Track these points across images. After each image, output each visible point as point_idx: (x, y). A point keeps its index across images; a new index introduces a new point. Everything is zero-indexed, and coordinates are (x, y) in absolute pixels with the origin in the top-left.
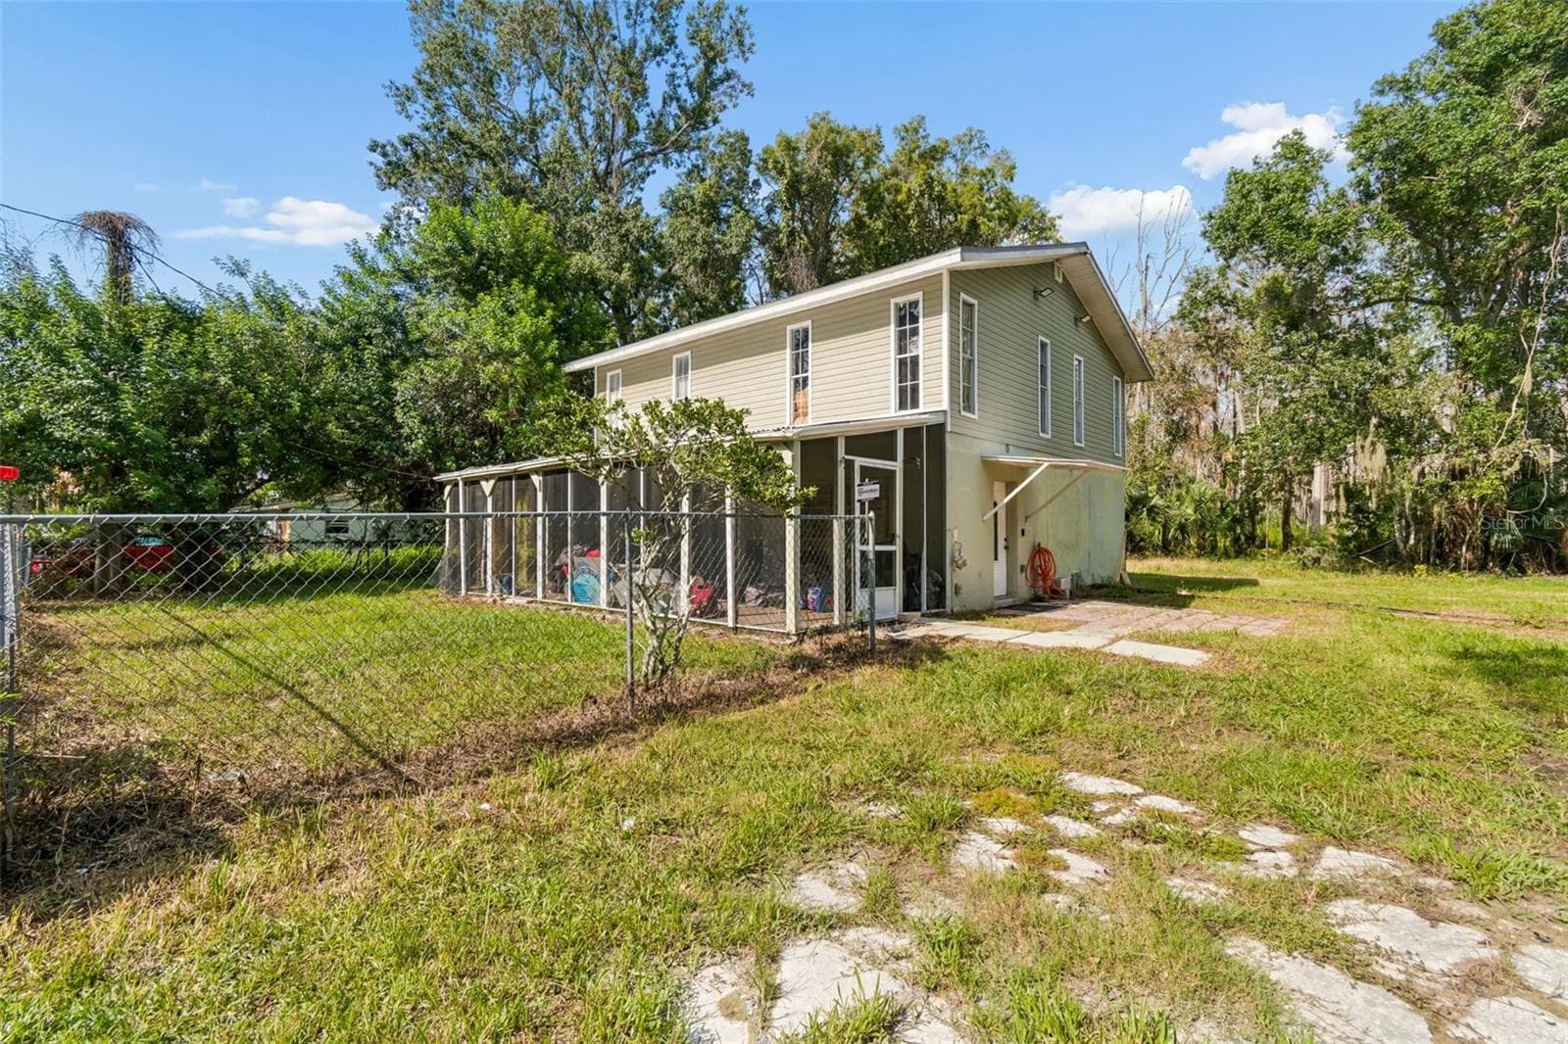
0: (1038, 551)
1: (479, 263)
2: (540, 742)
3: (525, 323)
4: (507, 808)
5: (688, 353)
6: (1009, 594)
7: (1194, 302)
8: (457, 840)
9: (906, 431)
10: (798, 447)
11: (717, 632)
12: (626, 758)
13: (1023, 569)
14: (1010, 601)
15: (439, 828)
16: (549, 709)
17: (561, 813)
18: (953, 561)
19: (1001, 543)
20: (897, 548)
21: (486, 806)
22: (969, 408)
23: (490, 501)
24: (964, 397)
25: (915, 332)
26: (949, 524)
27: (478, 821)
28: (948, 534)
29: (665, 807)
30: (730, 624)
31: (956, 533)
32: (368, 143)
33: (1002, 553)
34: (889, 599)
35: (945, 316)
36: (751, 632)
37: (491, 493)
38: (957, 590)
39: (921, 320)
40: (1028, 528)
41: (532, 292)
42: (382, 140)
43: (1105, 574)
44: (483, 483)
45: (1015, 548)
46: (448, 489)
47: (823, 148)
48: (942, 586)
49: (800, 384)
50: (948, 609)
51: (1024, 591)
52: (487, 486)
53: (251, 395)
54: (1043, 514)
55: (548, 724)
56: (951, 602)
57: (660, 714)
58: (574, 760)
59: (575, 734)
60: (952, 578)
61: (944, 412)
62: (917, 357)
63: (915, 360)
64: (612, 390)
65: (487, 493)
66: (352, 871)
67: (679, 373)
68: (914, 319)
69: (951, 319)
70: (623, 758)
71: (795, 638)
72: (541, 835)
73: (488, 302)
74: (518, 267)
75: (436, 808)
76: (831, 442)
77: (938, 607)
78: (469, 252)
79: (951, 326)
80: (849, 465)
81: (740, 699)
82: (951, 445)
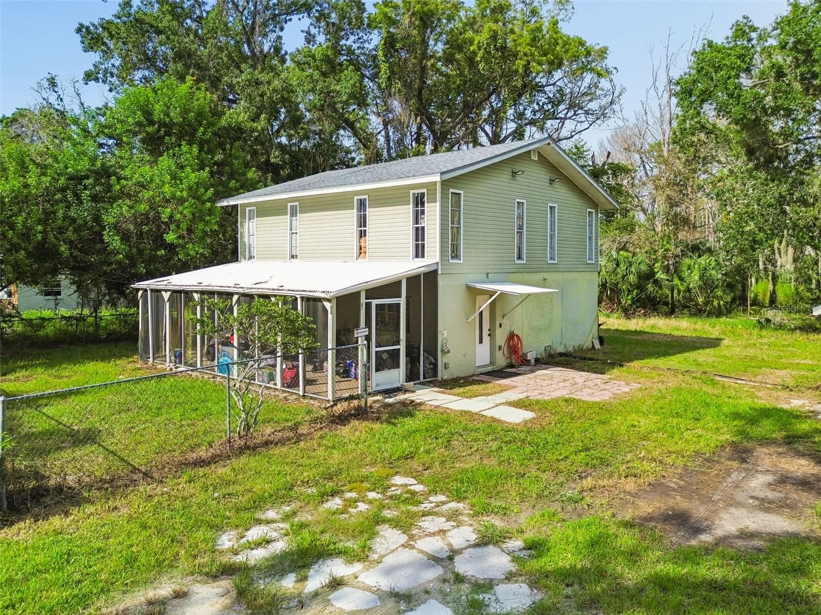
0: (512, 336)
1: (159, 130)
2: (188, 464)
3: (192, 177)
4: (173, 490)
5: (297, 203)
6: (492, 363)
7: (683, 130)
8: (156, 499)
9: (408, 279)
10: (334, 301)
11: (295, 397)
12: (222, 471)
13: (500, 348)
14: (490, 369)
15: (149, 496)
16: (192, 449)
17: (192, 491)
18: (442, 351)
19: (486, 332)
20: (402, 347)
21: (166, 489)
22: (456, 256)
23: (168, 304)
24: (452, 249)
25: (423, 212)
26: (440, 328)
27: (163, 494)
28: (439, 335)
29: (231, 489)
30: (301, 393)
31: (445, 332)
32: (77, 26)
33: (486, 339)
34: (396, 376)
35: (438, 204)
36: (311, 398)
37: (168, 300)
38: (446, 366)
39: (426, 204)
40: (504, 322)
41: (195, 150)
42: (86, 23)
43: (576, 344)
44: (163, 293)
45: (495, 335)
46: (140, 293)
47: (413, 14)
48: (435, 365)
49: (362, 234)
50: (439, 378)
51: (501, 360)
52: (166, 296)
53: (11, 232)
54: (519, 310)
55: (193, 456)
56: (443, 374)
57: (242, 450)
58: (201, 471)
59: (203, 461)
60: (441, 360)
61: (438, 263)
62: (424, 227)
63: (423, 228)
64: (250, 219)
65: (166, 300)
66: (122, 510)
67: (292, 215)
68: (423, 204)
69: (442, 207)
70: (221, 471)
71: (332, 403)
72: (184, 499)
73: (165, 161)
74: (187, 132)
75: (148, 490)
76: (357, 295)
77: (433, 379)
78: (151, 123)
79: (442, 211)
80: (368, 306)
81: (282, 442)
82: (441, 282)
